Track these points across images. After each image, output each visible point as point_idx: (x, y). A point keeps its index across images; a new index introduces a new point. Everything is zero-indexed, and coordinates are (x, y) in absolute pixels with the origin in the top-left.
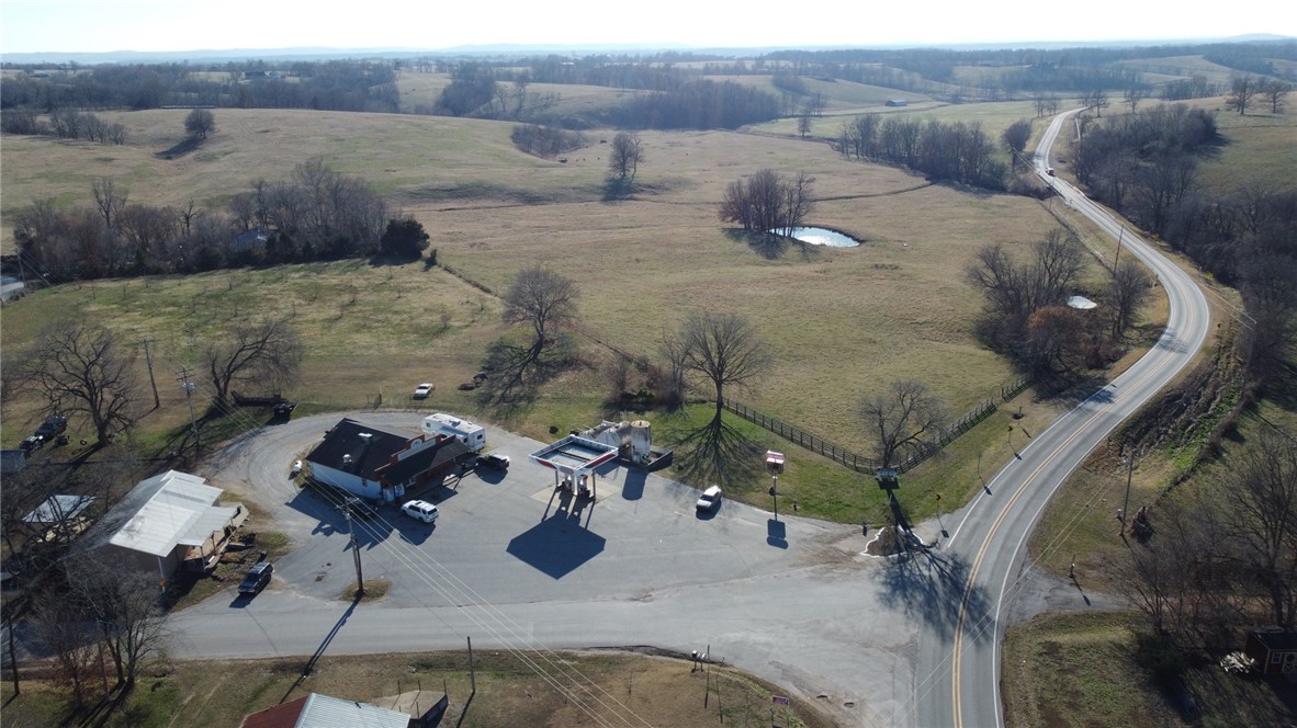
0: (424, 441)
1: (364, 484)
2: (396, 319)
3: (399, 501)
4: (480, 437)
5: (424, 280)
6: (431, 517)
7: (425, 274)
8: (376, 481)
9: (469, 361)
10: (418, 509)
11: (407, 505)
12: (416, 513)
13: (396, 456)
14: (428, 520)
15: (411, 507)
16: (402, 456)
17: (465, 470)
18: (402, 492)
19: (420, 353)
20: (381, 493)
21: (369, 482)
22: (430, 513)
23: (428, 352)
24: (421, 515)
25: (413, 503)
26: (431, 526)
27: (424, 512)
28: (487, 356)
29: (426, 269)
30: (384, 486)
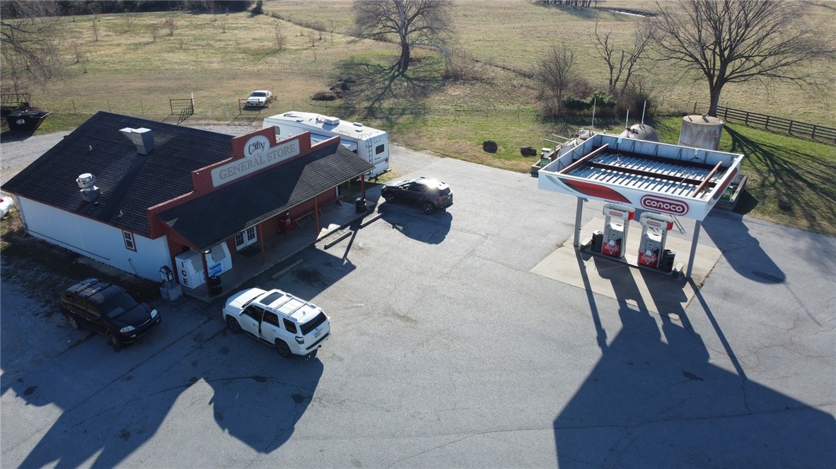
0: (273, 143)
1: (129, 244)
2: (217, 44)
3: (220, 289)
4: (380, 149)
5: (251, 22)
6: (310, 338)
7: (251, 19)
8: (155, 236)
9: (317, 75)
10: (272, 318)
11: (238, 302)
12: (266, 326)
13: (207, 176)
14: (302, 350)
15: (251, 310)
16: (222, 174)
17: (363, 211)
18: (227, 264)
19: (249, 68)
20: (172, 270)
21: (139, 240)
22: (308, 327)
23: (261, 67)
24: (282, 333)
25: (254, 295)
26: (311, 366)
27: (290, 325)
28: (338, 72)
29: (251, 16)
30: (177, 250)
